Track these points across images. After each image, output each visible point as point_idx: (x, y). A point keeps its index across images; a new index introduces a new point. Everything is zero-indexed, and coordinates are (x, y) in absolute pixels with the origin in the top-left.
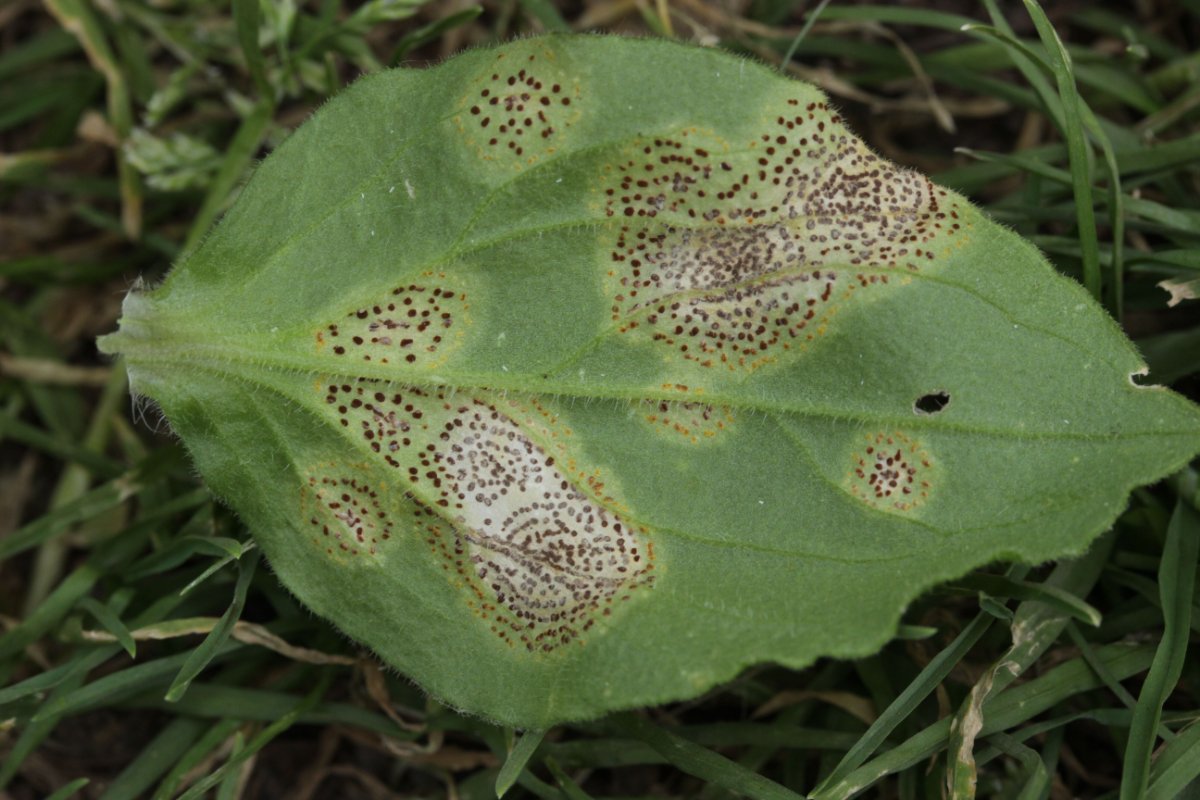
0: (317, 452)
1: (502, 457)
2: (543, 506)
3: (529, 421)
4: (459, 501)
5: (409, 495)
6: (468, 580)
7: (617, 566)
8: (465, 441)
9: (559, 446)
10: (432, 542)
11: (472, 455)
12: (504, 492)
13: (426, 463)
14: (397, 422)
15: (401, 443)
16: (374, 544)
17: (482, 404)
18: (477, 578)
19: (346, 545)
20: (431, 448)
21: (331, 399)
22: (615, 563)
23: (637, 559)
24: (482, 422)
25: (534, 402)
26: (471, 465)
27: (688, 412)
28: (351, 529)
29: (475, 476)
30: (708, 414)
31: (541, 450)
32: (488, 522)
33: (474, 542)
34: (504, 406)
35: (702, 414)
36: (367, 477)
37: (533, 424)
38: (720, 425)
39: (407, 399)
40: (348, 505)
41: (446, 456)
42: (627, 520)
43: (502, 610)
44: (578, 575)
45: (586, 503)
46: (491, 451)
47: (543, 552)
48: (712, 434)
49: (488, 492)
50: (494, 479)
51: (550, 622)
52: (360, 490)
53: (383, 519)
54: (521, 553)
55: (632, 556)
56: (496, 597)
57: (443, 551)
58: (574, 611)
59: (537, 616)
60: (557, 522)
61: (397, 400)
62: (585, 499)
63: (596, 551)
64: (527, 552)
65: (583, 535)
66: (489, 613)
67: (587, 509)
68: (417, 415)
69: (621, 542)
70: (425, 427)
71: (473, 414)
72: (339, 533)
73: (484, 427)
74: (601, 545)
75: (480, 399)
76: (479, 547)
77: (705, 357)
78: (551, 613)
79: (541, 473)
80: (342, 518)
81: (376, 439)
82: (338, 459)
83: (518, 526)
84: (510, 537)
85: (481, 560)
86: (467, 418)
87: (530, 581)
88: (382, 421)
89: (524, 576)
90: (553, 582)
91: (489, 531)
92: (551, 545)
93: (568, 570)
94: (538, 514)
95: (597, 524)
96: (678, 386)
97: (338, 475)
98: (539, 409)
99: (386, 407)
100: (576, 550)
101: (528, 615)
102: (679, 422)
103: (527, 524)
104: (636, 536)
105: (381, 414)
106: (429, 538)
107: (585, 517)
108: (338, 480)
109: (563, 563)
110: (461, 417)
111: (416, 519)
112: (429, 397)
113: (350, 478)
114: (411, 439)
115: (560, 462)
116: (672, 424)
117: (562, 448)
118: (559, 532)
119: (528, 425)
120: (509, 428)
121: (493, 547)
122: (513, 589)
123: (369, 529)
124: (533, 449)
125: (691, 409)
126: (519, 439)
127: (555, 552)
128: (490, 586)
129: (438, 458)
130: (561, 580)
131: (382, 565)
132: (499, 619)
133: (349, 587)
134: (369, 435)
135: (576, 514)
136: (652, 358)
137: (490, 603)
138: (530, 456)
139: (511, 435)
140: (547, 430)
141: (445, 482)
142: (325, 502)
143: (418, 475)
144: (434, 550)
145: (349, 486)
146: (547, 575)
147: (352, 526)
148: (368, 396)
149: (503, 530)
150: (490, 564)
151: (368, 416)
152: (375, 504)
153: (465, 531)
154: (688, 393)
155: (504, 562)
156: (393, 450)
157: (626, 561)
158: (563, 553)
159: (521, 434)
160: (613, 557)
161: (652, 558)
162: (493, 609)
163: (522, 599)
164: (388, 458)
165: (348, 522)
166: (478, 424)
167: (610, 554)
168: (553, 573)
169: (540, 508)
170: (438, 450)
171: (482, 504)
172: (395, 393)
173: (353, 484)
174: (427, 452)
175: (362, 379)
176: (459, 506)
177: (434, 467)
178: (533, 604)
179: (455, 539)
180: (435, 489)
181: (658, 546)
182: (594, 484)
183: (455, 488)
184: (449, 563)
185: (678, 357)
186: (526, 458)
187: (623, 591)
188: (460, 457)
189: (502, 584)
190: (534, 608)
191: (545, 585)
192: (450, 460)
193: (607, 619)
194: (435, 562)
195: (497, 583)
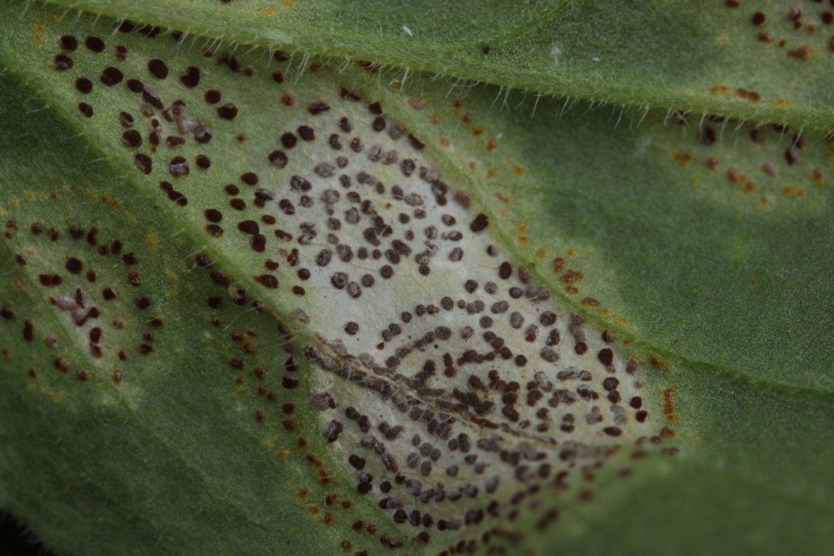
0: (24, 170)
1: (389, 206)
2: (461, 305)
3: (444, 142)
4: (299, 283)
5: (202, 261)
6: (302, 443)
7: (602, 425)
8: (317, 170)
9: (499, 196)
10: (237, 365)
11: (328, 198)
12: (387, 273)
13: (238, 205)
14: (188, 123)
15: (191, 163)
16: (121, 364)
17: (356, 98)
18: (321, 441)
19: (66, 362)
20: (250, 179)
21: (63, 63)
22: (600, 419)
23: (641, 417)
24: (354, 134)
25: (457, 105)
26: (326, 217)
27: (757, 148)
28: (78, 329)
29: (332, 239)
30: (795, 153)
31: (463, 201)
32: (351, 329)
33: (324, 367)
34: (400, 106)
35: (782, 152)
36: (120, 224)
37: (451, 149)
38: (817, 176)
39: (211, 78)
40: (76, 282)
41: (278, 197)
42: (626, 342)
43: (365, 509)
44: (526, 436)
45: (545, 307)
46: (367, 193)
47: (456, 394)
48: (800, 194)
49: (355, 271)
50: (370, 248)
51: (463, 528)
52: (103, 251)
53: (143, 312)
54: (413, 394)
55: (631, 412)
56: (355, 483)
57: (257, 384)
58: (517, 499)
59: (436, 518)
60: (489, 337)
61: (191, 79)
62: (544, 298)
63: (563, 397)
64: (425, 392)
65: (537, 365)
66: (338, 514)
67: (548, 319)
68: (228, 113)
69: (611, 384)
70: (241, 139)
71: (337, 118)
72: (53, 336)
73: (356, 146)
74: (572, 386)
75: (353, 86)
76: (332, 376)
77: (797, 41)
78: (466, 510)
79: (462, 244)
80: (63, 307)
81: (145, 149)
82: (66, 187)
83: (412, 342)
84: (392, 362)
85: (332, 405)
86: (324, 126)
87: (426, 450)
88: (157, 116)
89: (416, 441)
90: (473, 450)
91: (352, 345)
92: (474, 381)
93: (506, 428)
94: (452, 319)
95: (565, 347)
96: (742, 93)
97: (62, 218)
98: (466, 119)
99: (168, 90)
100: (523, 392)
101: (417, 518)
102: (736, 166)
103: (429, 338)
104: (641, 376)
105: (156, 103)
106: (231, 356)
107: (543, 332)
108: (61, 229)
109: (496, 417)
110: (314, 122)
111: (208, 314)
112: (254, 77)
113: (86, 226)
114: (213, 158)
115: (500, 225)
116: (721, 170)
117: (506, 201)
118: (490, 357)
119: (443, 149)
120: (405, 151)
121: (358, 378)
122: (391, 465)
123: (113, 332)
124: (448, 196)
125: (762, 142)
126: (423, 175)
127: (480, 395)
128: (346, 460)
129: (261, 199)
130: (490, 446)
131: (133, 407)
132: (358, 526)
133: (64, 450)
134: (132, 139)
135: (525, 325)
136: (694, 34)
137: (342, 494)
138: (441, 210)
139: (408, 167)
140: (479, 163)
141: (272, 244)
142: (33, 273)
143: (223, 224)
144: (239, 382)
145: (84, 242)
146: (463, 437)
147: (80, 323)
148: (136, 65)
149: (381, 346)
150: (350, 413)
151: (133, 105)
152: (132, 280)
153: (307, 338)
154: (762, 106)
155: (378, 410)
156: (176, 174)
157: (622, 419)
158: (496, 397)
159: (426, 165)
160: (595, 409)
161: (670, 418)
162: (346, 505)
163: (409, 484)
164: (166, 186)
165: (74, 315)
166: (345, 139)
167: (591, 404)
168: (474, 435)
169: (456, 308)
170: (264, 185)
171: (343, 293)
172: (189, 63)
173: (91, 238)
174: (242, 187)
175: (127, 27)
176: (299, 291)
177: (253, 214)
178: (431, 494)
179: (284, 357)
180: (253, 253)
181: (682, 396)
182: (564, 272)
183: (293, 258)
184: (267, 410)
185: (743, 37)
186: (435, 213)
187: (617, 462)
188: (306, 201)
189: (370, 456)
190: (432, 501)
191: (459, 457)
192: (286, 205)
193: (588, 509)
194: (240, 408)
195: (360, 453)
